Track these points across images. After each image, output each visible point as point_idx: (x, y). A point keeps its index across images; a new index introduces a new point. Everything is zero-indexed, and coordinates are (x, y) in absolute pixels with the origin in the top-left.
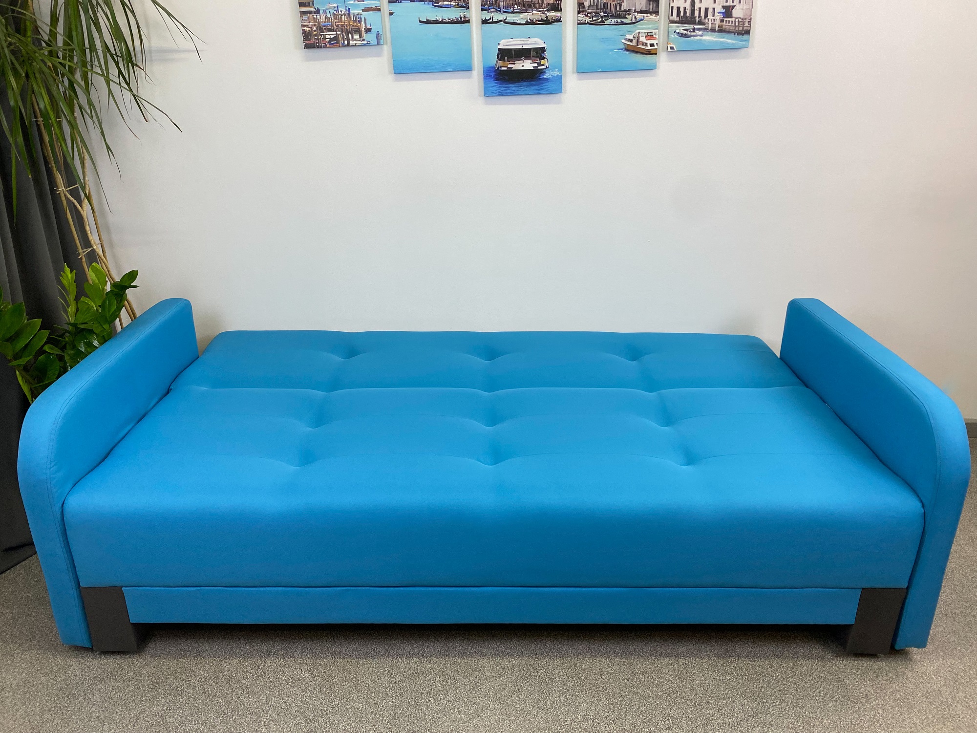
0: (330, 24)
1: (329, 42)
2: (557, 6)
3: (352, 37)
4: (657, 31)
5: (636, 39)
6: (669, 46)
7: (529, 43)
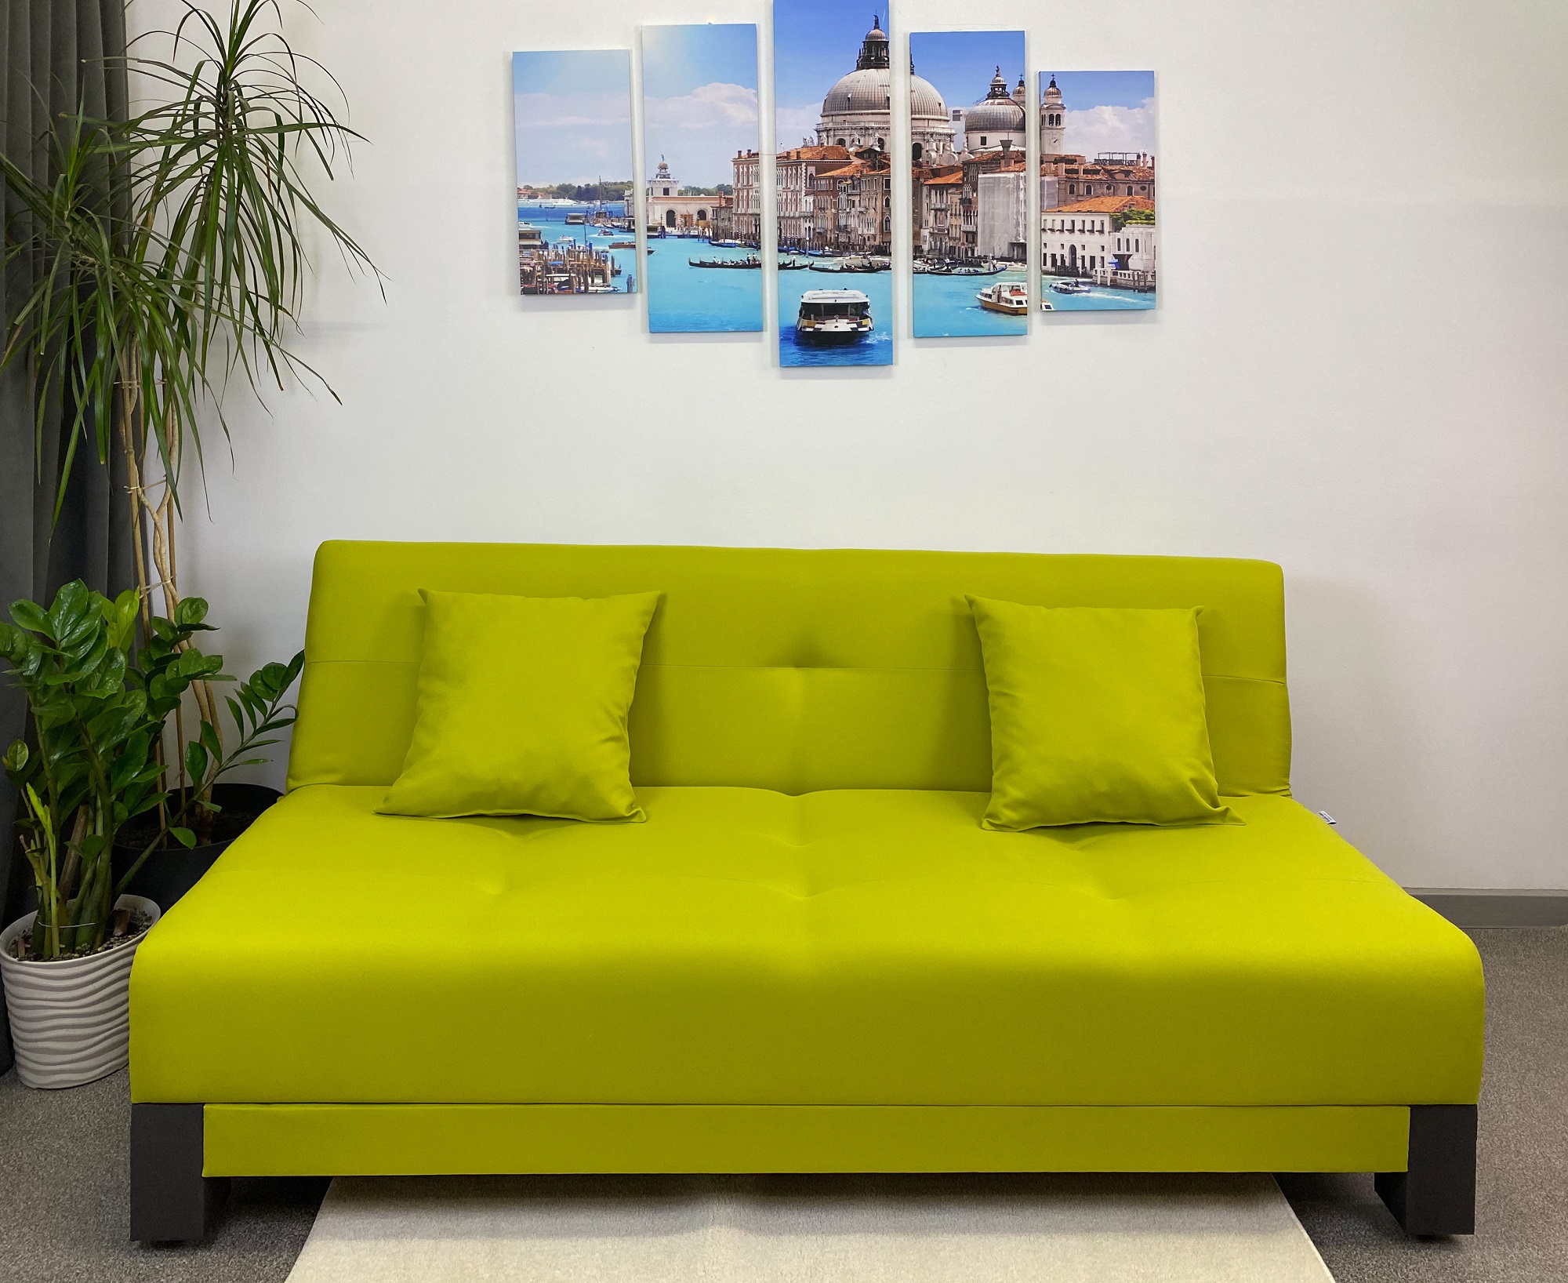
0: (562, 262)
1: (559, 287)
2: (884, 249)
3: (593, 281)
4: (1025, 284)
5: (997, 293)
6: (1044, 304)
7: (845, 296)
